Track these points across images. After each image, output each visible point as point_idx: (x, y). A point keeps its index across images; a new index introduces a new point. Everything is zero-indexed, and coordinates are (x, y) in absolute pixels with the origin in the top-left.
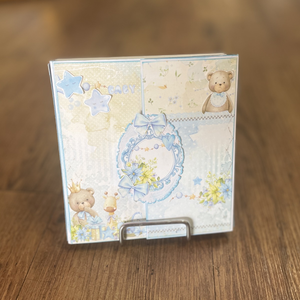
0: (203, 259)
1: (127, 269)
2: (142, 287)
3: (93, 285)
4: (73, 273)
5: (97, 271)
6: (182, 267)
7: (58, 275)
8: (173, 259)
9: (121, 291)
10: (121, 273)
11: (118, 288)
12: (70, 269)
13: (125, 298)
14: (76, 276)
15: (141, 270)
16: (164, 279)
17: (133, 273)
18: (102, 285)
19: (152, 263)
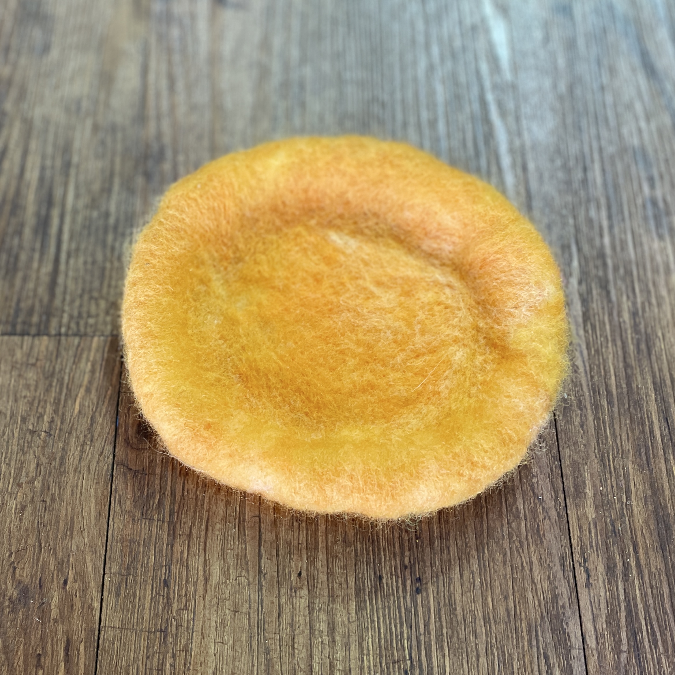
0: (544, 535)
1: (352, 582)
2: (399, 631)
3: (275, 633)
4: (215, 600)
5: (277, 592)
6: (492, 564)
7: (180, 609)
8: (467, 540)
9: (347, 646)
10: (339, 593)
11: (338, 638)
12: (206, 591)
13: (361, 669)
14: (227, 611)
15: (387, 579)
16: (452, 605)
17: (369, 592)
18: (297, 632)
19: (412, 558)
